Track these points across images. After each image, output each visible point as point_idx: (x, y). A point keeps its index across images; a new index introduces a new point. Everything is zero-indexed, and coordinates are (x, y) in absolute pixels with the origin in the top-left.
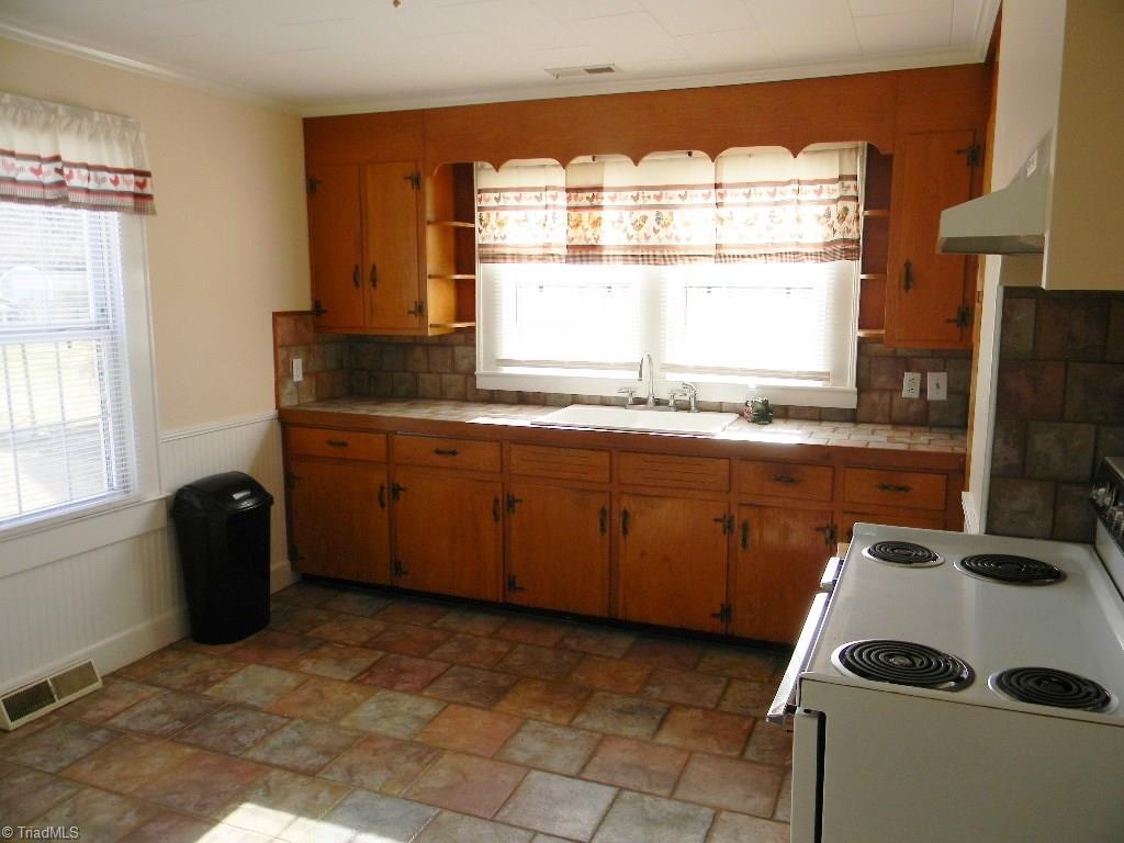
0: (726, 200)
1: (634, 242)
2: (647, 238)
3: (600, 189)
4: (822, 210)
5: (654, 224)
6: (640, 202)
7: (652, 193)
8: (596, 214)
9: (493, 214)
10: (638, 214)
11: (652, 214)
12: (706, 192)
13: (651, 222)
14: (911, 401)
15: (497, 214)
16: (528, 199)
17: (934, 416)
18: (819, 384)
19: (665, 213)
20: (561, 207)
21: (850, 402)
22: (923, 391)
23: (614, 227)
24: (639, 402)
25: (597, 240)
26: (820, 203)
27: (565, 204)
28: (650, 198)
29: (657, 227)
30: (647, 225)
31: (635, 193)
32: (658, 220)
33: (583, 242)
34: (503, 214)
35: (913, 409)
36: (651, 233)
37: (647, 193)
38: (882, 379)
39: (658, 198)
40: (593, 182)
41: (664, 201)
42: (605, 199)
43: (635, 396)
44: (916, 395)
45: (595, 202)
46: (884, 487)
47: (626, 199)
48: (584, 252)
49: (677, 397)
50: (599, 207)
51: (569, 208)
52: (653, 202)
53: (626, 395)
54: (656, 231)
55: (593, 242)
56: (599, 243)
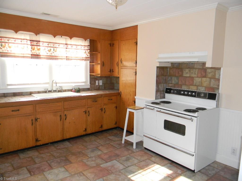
0: (68, 47)
1: (48, 55)
2: (52, 54)
3: (39, 41)
4: (85, 51)
5: (53, 51)
6: (49, 46)
7: (52, 44)
8: (38, 47)
9: (7, 44)
10: (49, 48)
11: (52, 49)
12: (64, 45)
13: (52, 50)
14: (97, 86)
15: (8, 45)
16: (18, 41)
17: (100, 88)
18: (83, 84)
19: (55, 49)
20: (29, 45)
21: (89, 87)
22: (99, 84)
23: (43, 51)
24: (50, 91)
25: (39, 53)
26: (85, 50)
27: (30, 44)
28: (52, 45)
29: (54, 52)
30: (51, 51)
31: (48, 43)
32: (54, 50)
33: (36, 54)
34: (10, 45)
35: (98, 87)
36: (52, 53)
37: (51, 44)
38: (93, 82)
39: (54, 45)
40: (38, 40)
41: (55, 46)
42: (41, 44)
43: (49, 90)
44: (98, 85)
45: (38, 44)
46: (109, 100)
47: (46, 44)
48: (36, 56)
49: (58, 89)
50: (39, 46)
51: (31, 45)
52: (52, 46)
53: (46, 90)
54: (53, 53)
55: (38, 54)
56: (40, 54)
